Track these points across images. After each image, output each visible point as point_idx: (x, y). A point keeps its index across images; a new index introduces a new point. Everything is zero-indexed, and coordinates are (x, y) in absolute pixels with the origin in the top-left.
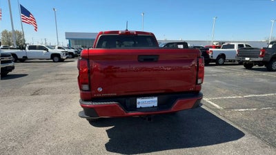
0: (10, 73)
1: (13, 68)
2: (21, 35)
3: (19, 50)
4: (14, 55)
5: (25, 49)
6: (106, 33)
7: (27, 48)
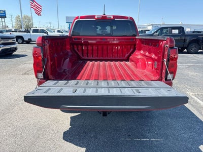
0: (14, 53)
1: (16, 49)
2: (30, 20)
3: (25, 33)
4: (21, 37)
5: (29, 32)
6: (82, 17)
7: (31, 32)
